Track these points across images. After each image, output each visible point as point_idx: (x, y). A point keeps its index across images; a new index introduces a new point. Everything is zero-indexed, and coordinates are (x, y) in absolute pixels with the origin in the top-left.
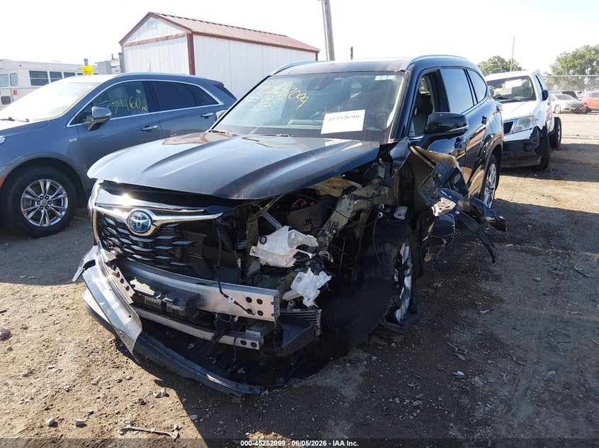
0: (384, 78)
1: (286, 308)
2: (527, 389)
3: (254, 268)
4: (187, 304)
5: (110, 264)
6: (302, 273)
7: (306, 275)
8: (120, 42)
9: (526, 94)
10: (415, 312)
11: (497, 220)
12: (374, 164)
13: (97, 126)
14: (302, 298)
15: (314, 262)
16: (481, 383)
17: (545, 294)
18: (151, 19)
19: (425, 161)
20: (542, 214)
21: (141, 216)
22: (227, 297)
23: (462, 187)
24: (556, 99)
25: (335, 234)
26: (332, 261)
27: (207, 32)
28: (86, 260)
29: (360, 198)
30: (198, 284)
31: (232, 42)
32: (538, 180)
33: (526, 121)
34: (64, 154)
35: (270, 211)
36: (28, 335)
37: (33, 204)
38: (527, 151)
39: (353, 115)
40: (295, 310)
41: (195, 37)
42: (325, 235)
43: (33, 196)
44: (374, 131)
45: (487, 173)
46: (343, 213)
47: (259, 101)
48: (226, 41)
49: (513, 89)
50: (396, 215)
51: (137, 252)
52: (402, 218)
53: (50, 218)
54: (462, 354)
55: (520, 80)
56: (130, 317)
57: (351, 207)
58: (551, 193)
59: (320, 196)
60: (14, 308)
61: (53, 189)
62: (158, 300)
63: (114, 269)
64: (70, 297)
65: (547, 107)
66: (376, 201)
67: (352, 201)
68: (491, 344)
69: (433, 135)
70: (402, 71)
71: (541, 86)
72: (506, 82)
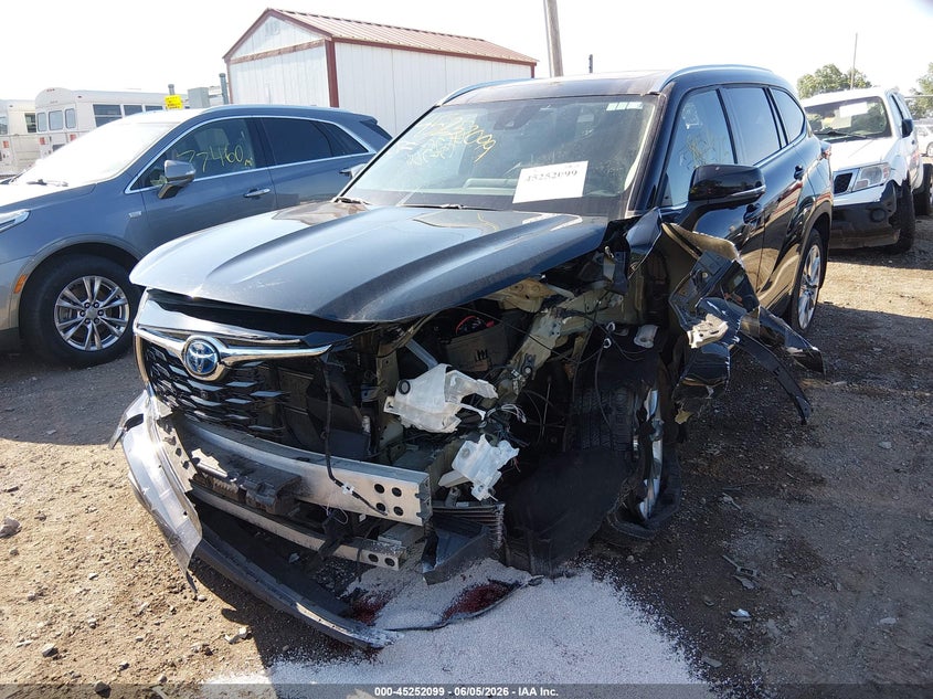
0: (622, 106)
1: (445, 500)
2: (858, 644)
3: (391, 433)
4: (279, 495)
5: (162, 422)
6: (470, 442)
7: (478, 446)
8: (224, 57)
9: (875, 126)
10: (671, 502)
11: (808, 354)
12: (597, 255)
13: (172, 192)
14: (470, 484)
15: (494, 422)
16: (777, 632)
17: (897, 471)
18: (271, 20)
19: (687, 248)
20: (898, 328)
21: (202, 348)
22: (340, 484)
23: (747, 296)
24: (929, 132)
25: (530, 375)
26: (524, 421)
27: (356, 37)
28: (130, 414)
29: (573, 313)
30: (298, 459)
31: (397, 53)
32: (894, 270)
33: (874, 171)
34: (122, 236)
35: (418, 338)
36: (45, 530)
37: (74, 316)
38: (875, 221)
39: (568, 170)
40: (459, 505)
41: (338, 46)
42: (512, 377)
43: (75, 304)
44: (603, 198)
45: (805, 260)
46: (542, 341)
47: (417, 148)
48: (387, 52)
49: (854, 118)
50: (637, 341)
51: (200, 407)
52: (649, 345)
53: (102, 336)
54: (748, 578)
55: (865, 104)
56: (185, 514)
57: (557, 330)
58: (915, 292)
59: (504, 310)
60: (31, 484)
61: (104, 292)
62: (233, 486)
63: (169, 431)
64: (118, 466)
65: (912, 147)
66: (600, 318)
67: (558, 320)
68: (800, 560)
69: (705, 202)
70: (652, 94)
71: (901, 113)
72: (841, 108)
